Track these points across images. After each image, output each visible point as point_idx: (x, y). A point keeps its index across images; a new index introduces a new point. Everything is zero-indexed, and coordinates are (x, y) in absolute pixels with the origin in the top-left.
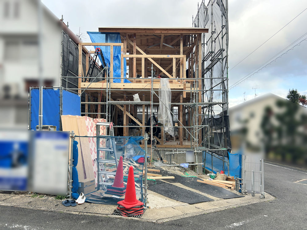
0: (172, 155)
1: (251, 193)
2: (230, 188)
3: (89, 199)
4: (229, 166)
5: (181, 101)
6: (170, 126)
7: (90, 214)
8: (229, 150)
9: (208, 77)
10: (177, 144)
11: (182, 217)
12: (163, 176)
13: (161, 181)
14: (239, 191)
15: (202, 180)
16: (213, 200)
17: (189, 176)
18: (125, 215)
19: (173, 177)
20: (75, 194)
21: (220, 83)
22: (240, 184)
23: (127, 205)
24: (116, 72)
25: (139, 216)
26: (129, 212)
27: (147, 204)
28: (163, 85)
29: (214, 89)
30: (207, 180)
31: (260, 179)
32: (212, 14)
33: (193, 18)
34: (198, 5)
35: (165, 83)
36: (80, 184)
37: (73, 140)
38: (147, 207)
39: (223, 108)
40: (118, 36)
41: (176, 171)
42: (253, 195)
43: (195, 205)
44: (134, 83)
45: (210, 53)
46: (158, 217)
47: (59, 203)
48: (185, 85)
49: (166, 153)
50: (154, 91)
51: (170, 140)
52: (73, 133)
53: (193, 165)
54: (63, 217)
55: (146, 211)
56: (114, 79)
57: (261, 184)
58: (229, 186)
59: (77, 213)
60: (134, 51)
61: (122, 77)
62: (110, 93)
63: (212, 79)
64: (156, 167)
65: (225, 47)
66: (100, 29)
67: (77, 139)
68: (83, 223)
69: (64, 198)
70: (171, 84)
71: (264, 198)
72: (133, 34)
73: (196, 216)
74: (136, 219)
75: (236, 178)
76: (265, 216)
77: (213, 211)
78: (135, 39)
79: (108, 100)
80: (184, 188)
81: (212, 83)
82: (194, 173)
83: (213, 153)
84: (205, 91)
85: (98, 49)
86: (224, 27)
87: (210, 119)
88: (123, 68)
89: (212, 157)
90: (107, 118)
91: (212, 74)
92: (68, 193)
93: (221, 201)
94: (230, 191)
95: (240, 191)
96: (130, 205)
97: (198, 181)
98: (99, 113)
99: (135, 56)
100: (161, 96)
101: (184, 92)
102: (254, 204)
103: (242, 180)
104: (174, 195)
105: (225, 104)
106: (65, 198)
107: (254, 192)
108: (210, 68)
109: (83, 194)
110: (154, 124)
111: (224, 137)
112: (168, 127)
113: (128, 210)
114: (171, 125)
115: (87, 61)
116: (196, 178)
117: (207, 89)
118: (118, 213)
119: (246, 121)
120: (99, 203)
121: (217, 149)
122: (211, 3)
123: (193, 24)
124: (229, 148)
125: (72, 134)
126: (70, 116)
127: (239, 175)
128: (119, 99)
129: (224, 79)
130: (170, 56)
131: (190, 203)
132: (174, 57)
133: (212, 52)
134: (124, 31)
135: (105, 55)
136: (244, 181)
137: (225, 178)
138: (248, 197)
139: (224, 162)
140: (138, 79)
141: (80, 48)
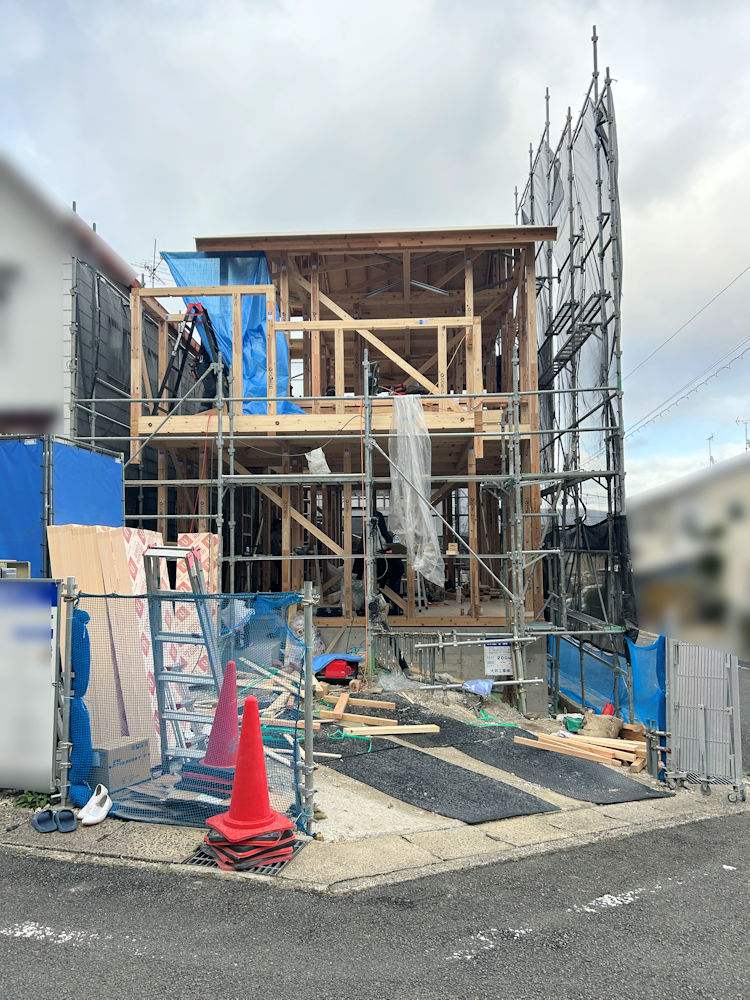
0: (438, 654)
1: (700, 782)
2: (630, 763)
3: (121, 807)
4: (631, 689)
5: (473, 469)
6: (431, 555)
7: (109, 861)
8: (631, 635)
9: (566, 388)
10: (462, 614)
11: (425, 871)
12: (403, 724)
13: (390, 741)
14: (659, 775)
15: (536, 738)
16: (555, 809)
17: (493, 724)
18: (227, 863)
19: (434, 729)
20: (79, 789)
21: (600, 406)
22: (663, 753)
23: (234, 830)
24: (255, 379)
25: (275, 868)
26: (239, 855)
27: (313, 824)
28: (404, 419)
29: (581, 426)
30: (553, 736)
31: (728, 734)
32: (571, 179)
33: (516, 194)
34: (531, 152)
35: (409, 412)
36: (97, 755)
37: (72, 608)
38: (314, 836)
39: (609, 489)
40: (258, 265)
41: (451, 706)
42: (705, 789)
43: (485, 827)
44: (316, 413)
45: (566, 308)
46: (340, 873)
47: (21, 821)
48: (478, 415)
49: (416, 646)
50: (374, 438)
51: (446, 601)
52: (71, 586)
53: (511, 686)
54: (17, 872)
55: (306, 850)
56: (245, 402)
57: (732, 751)
58: (625, 759)
59: (69, 857)
60: (314, 309)
61: (272, 394)
62: (232, 450)
63: (574, 395)
64: (383, 691)
65: (609, 287)
66: (200, 242)
67: (84, 605)
68: (73, 894)
69: (42, 803)
70: (430, 415)
71: (744, 800)
72: (309, 254)
73: (479, 867)
74: (262, 878)
75: (649, 731)
76: (725, 867)
77: (543, 849)
78: (315, 271)
79: (226, 471)
80: (465, 766)
81: (575, 408)
82: (513, 710)
83: (585, 641)
84: (556, 435)
85: (195, 308)
86: (605, 217)
87: (571, 527)
88: (274, 367)
89: (581, 655)
90: (220, 530)
91: (573, 377)
92: (56, 787)
93: (583, 813)
94: (627, 774)
95: (661, 776)
96: (244, 831)
97: (518, 740)
98: (203, 516)
99: (316, 325)
100: (395, 455)
101: (476, 438)
102: (700, 821)
103: (669, 736)
104: (422, 790)
105: (614, 475)
106: (48, 802)
107: (708, 778)
108: (569, 357)
109: (104, 790)
110: (379, 547)
111: (616, 589)
112: (424, 557)
113: (236, 846)
114: (433, 550)
115: (163, 348)
116: (514, 731)
117: (562, 428)
118: (206, 856)
119: (716, 533)
120: (156, 819)
121: (591, 629)
122: (566, 142)
123: (517, 214)
124: (629, 626)
125: (68, 588)
126: (76, 529)
127: (656, 720)
128: (275, 468)
129: (611, 393)
130: (428, 322)
131: (470, 821)
132: (441, 323)
133: (572, 305)
134: (279, 247)
135: (217, 326)
136: (673, 740)
137: (614, 729)
138: (687, 796)
139: (618, 673)
140: (327, 402)
141: (135, 307)
